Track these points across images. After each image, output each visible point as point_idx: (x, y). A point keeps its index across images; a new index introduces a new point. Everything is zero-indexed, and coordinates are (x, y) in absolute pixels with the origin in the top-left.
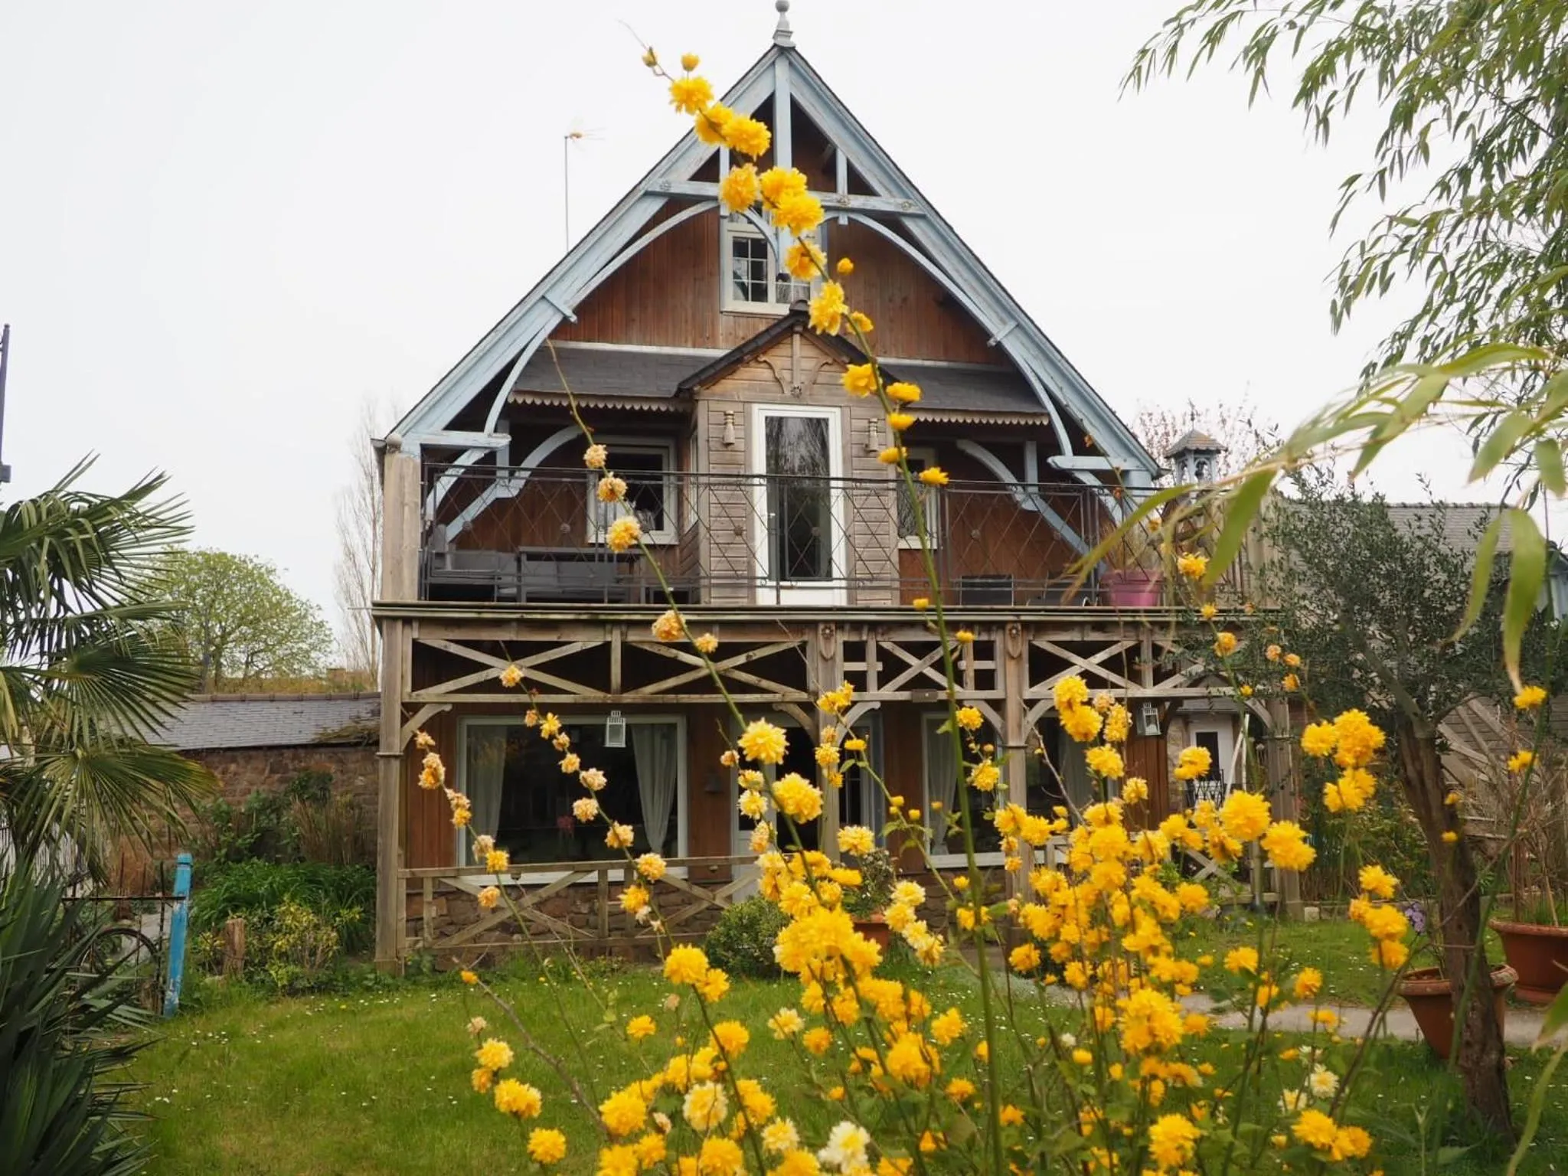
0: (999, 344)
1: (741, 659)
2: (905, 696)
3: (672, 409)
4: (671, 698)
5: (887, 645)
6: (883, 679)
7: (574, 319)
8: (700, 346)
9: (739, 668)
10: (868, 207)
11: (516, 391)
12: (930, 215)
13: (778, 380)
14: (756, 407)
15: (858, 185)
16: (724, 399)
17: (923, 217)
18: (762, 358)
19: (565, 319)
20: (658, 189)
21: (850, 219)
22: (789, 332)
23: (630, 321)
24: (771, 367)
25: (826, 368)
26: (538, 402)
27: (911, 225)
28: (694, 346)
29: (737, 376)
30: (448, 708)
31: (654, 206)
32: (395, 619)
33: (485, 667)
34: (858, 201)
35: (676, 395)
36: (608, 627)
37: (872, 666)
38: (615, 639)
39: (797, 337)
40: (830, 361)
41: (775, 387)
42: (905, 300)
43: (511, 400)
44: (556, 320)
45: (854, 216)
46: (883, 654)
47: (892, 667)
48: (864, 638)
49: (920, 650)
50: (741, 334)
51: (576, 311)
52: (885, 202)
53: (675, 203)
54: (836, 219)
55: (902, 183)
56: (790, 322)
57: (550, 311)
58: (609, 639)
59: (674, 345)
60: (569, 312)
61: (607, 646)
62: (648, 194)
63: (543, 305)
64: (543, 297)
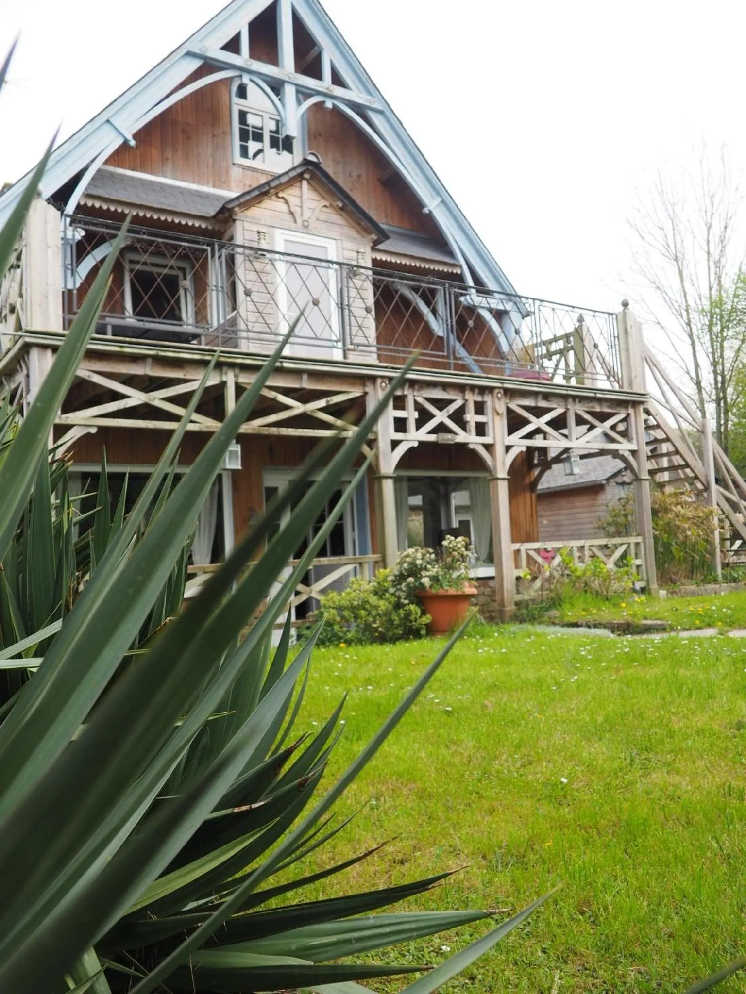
0: (430, 212)
1: (322, 403)
2: (432, 438)
3: (210, 227)
4: (274, 431)
5: (420, 400)
6: (419, 424)
7: (133, 143)
8: (218, 188)
9: (321, 410)
10: (347, 97)
11: (87, 195)
12: (386, 112)
13: (292, 213)
14: (278, 232)
15: (337, 80)
16: (255, 221)
17: (381, 112)
18: (281, 195)
19: (126, 143)
20: (197, 51)
21: (334, 105)
22: (300, 176)
23: (164, 160)
24: (287, 203)
25: (325, 209)
26: (105, 207)
27: (373, 116)
28: (214, 186)
29: (263, 205)
30: (93, 430)
31: (194, 65)
32: (44, 347)
33: (123, 397)
34: (338, 91)
35: (214, 217)
36: (225, 369)
37: (411, 415)
38: (230, 378)
39: (305, 183)
40: (328, 204)
41: (289, 217)
42: (359, 176)
43: (82, 203)
44: (119, 142)
45: (336, 102)
46: (418, 407)
47: (424, 417)
48: (406, 393)
49: (441, 404)
50: (248, 182)
51: (135, 136)
52: (356, 95)
53: (208, 66)
54: (323, 103)
55: (368, 84)
56: (299, 171)
57: (114, 133)
58: (224, 379)
59: (199, 183)
60: (129, 137)
61: (224, 384)
62: (189, 54)
63: (108, 127)
64: (108, 121)
